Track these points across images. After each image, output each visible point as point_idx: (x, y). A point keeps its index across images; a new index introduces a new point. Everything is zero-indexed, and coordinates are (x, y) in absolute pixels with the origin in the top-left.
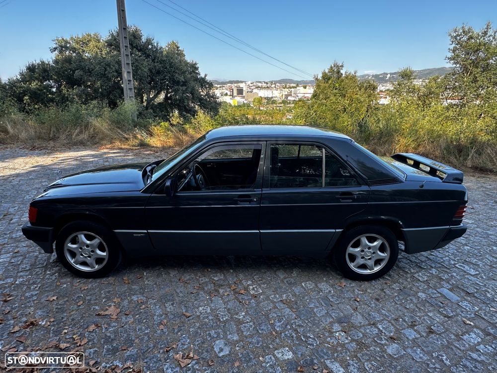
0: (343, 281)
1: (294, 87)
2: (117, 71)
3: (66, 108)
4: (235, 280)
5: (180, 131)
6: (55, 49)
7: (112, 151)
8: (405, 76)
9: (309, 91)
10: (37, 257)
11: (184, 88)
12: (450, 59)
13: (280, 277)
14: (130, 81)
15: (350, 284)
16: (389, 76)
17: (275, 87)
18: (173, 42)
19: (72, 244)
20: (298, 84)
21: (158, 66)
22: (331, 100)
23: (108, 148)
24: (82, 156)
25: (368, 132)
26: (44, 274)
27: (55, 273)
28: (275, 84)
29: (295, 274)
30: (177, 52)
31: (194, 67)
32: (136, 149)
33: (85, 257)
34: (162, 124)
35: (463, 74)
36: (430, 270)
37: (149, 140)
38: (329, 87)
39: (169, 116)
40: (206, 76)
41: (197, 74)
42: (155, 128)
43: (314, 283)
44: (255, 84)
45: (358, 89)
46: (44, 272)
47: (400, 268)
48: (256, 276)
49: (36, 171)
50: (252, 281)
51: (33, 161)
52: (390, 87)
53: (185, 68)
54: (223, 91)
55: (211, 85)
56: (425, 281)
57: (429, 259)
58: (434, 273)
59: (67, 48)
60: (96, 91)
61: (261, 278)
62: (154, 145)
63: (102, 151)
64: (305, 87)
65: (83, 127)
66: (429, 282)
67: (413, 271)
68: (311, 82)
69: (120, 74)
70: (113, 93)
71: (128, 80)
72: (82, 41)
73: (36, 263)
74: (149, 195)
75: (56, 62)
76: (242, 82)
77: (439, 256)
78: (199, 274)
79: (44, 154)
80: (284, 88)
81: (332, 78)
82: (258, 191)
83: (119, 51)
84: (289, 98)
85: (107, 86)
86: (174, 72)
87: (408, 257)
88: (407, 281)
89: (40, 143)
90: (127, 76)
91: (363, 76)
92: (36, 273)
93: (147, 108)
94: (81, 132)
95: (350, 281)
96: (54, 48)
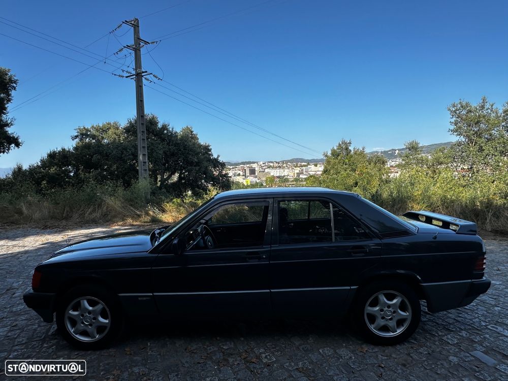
0: (364, 346)
1: (305, 166)
2: (133, 154)
3: (82, 188)
4: (246, 348)
5: (192, 207)
6: (77, 137)
7: (123, 228)
8: (412, 148)
9: (320, 168)
10: (35, 330)
11: (197, 168)
12: (454, 131)
13: (295, 344)
14: (145, 162)
15: (372, 349)
16: (397, 152)
17: (287, 166)
18: (187, 127)
19: (74, 311)
20: (309, 162)
21: (172, 148)
22: (342, 175)
23: (119, 225)
24: (93, 233)
25: (381, 201)
26: (41, 347)
27: (52, 346)
28: (286, 163)
29: (311, 340)
30: (191, 136)
31: (207, 149)
32: (148, 225)
33: (86, 325)
34: (175, 200)
35: (469, 144)
36: (460, 332)
37: (160, 216)
38: (339, 163)
39: (182, 195)
40: (218, 156)
41: (210, 155)
42: (168, 205)
43: (332, 349)
44: (267, 164)
45: (367, 164)
46: (41, 345)
47: (426, 331)
48: (269, 344)
49: (45, 248)
50: (264, 349)
51: (43, 239)
52: (399, 161)
53: (199, 150)
54: (236, 171)
55: (223, 165)
56: (455, 344)
57: (458, 321)
58: (464, 335)
59: (87, 136)
60: (111, 173)
61: (274, 345)
62: (166, 221)
63: (114, 228)
64: (316, 165)
65: (97, 206)
66: (460, 345)
67: (440, 334)
68: (321, 160)
69: (135, 157)
70: (128, 174)
71: (144, 162)
72: (102, 129)
73: (33, 336)
74: (156, 255)
75: (76, 149)
76: (254, 163)
77: (468, 318)
78: (207, 343)
79: (56, 232)
80: (295, 167)
81: (341, 155)
82: (266, 248)
83: (136, 136)
84: (301, 176)
85: (123, 167)
86: (188, 153)
87: (434, 319)
88: (435, 344)
89: (52, 222)
90: (143, 157)
91: (372, 153)
92: (33, 346)
93: (160, 188)
94: (94, 211)
95: (372, 347)
96: (75, 136)
